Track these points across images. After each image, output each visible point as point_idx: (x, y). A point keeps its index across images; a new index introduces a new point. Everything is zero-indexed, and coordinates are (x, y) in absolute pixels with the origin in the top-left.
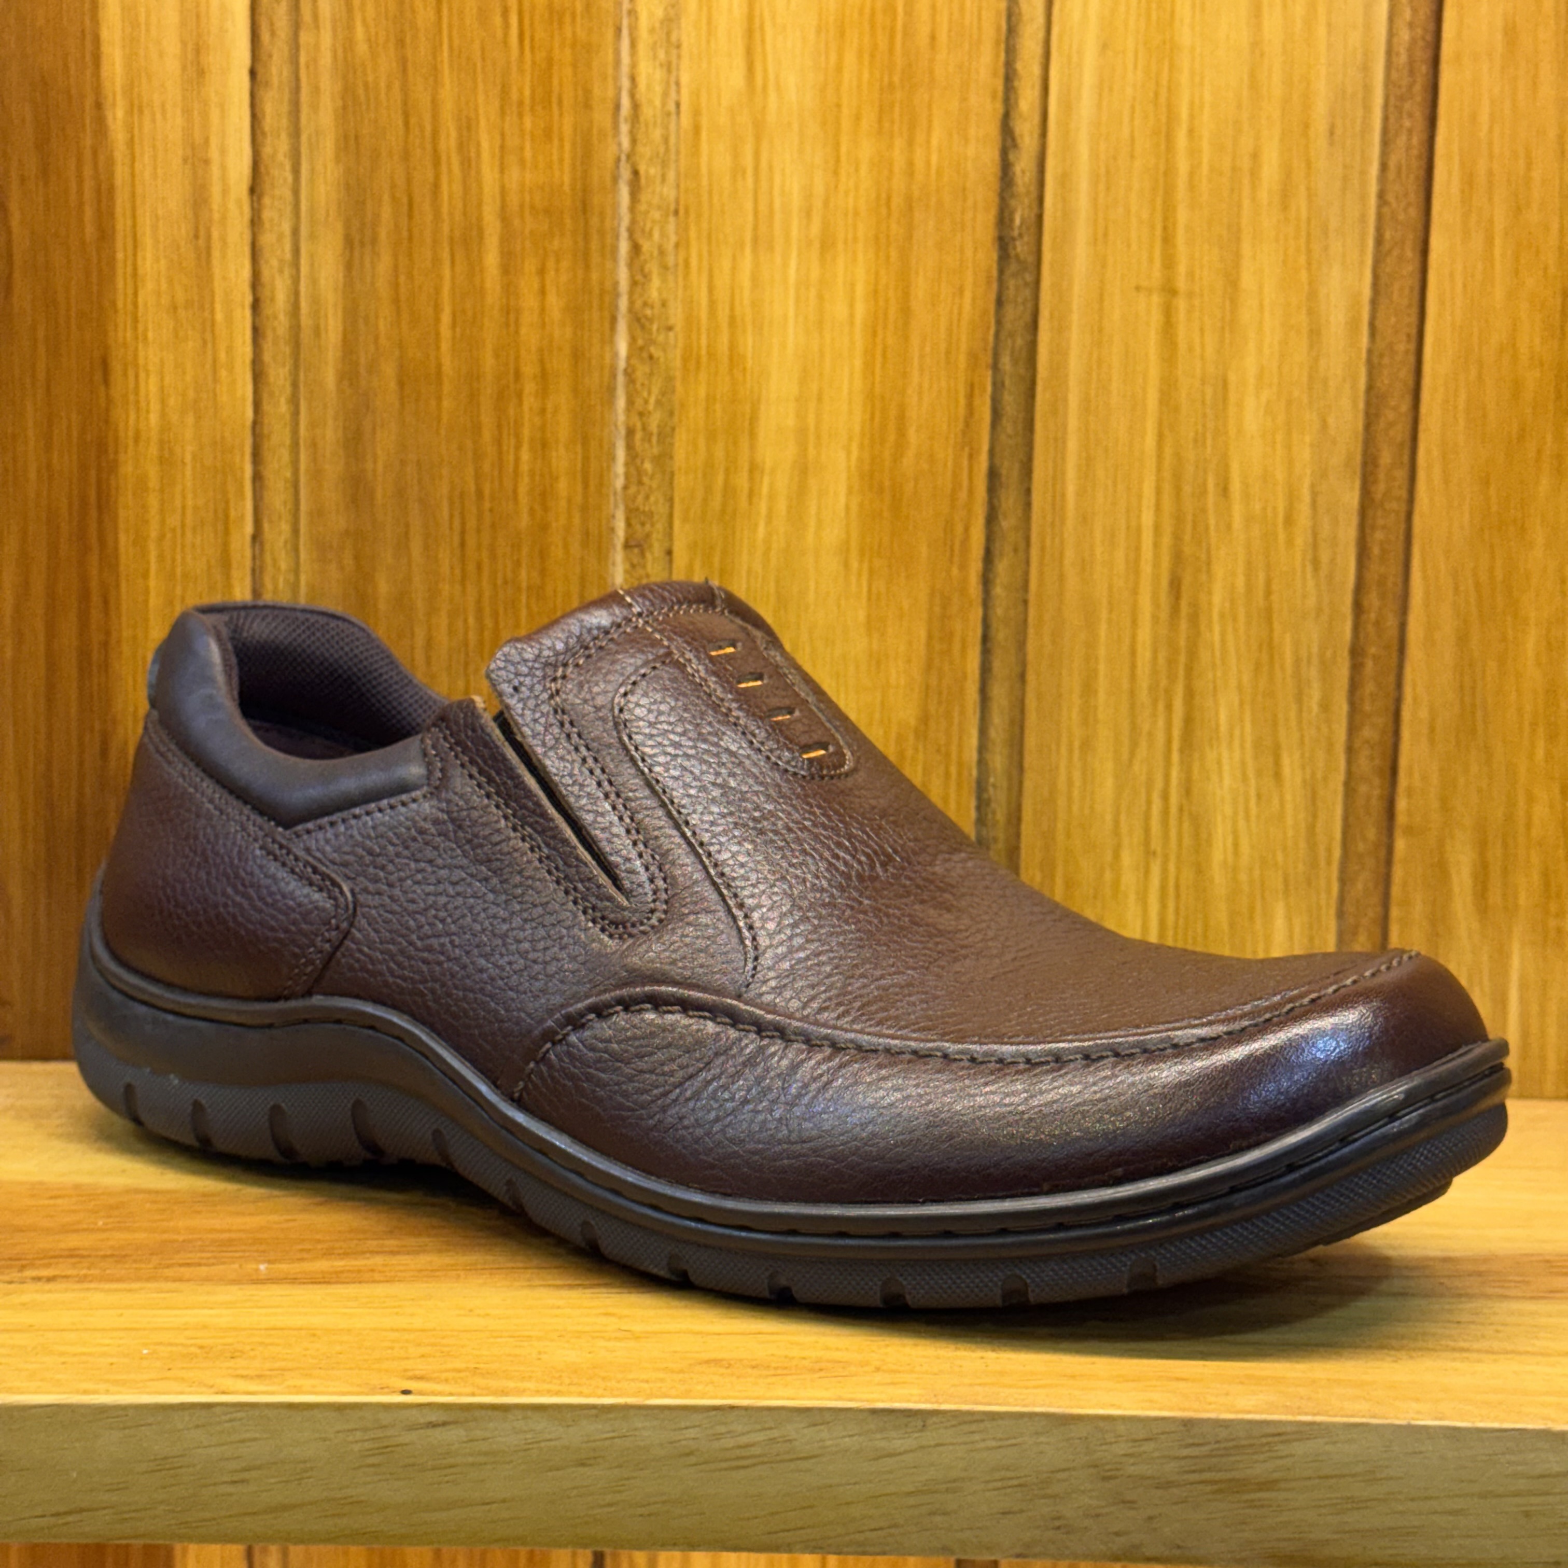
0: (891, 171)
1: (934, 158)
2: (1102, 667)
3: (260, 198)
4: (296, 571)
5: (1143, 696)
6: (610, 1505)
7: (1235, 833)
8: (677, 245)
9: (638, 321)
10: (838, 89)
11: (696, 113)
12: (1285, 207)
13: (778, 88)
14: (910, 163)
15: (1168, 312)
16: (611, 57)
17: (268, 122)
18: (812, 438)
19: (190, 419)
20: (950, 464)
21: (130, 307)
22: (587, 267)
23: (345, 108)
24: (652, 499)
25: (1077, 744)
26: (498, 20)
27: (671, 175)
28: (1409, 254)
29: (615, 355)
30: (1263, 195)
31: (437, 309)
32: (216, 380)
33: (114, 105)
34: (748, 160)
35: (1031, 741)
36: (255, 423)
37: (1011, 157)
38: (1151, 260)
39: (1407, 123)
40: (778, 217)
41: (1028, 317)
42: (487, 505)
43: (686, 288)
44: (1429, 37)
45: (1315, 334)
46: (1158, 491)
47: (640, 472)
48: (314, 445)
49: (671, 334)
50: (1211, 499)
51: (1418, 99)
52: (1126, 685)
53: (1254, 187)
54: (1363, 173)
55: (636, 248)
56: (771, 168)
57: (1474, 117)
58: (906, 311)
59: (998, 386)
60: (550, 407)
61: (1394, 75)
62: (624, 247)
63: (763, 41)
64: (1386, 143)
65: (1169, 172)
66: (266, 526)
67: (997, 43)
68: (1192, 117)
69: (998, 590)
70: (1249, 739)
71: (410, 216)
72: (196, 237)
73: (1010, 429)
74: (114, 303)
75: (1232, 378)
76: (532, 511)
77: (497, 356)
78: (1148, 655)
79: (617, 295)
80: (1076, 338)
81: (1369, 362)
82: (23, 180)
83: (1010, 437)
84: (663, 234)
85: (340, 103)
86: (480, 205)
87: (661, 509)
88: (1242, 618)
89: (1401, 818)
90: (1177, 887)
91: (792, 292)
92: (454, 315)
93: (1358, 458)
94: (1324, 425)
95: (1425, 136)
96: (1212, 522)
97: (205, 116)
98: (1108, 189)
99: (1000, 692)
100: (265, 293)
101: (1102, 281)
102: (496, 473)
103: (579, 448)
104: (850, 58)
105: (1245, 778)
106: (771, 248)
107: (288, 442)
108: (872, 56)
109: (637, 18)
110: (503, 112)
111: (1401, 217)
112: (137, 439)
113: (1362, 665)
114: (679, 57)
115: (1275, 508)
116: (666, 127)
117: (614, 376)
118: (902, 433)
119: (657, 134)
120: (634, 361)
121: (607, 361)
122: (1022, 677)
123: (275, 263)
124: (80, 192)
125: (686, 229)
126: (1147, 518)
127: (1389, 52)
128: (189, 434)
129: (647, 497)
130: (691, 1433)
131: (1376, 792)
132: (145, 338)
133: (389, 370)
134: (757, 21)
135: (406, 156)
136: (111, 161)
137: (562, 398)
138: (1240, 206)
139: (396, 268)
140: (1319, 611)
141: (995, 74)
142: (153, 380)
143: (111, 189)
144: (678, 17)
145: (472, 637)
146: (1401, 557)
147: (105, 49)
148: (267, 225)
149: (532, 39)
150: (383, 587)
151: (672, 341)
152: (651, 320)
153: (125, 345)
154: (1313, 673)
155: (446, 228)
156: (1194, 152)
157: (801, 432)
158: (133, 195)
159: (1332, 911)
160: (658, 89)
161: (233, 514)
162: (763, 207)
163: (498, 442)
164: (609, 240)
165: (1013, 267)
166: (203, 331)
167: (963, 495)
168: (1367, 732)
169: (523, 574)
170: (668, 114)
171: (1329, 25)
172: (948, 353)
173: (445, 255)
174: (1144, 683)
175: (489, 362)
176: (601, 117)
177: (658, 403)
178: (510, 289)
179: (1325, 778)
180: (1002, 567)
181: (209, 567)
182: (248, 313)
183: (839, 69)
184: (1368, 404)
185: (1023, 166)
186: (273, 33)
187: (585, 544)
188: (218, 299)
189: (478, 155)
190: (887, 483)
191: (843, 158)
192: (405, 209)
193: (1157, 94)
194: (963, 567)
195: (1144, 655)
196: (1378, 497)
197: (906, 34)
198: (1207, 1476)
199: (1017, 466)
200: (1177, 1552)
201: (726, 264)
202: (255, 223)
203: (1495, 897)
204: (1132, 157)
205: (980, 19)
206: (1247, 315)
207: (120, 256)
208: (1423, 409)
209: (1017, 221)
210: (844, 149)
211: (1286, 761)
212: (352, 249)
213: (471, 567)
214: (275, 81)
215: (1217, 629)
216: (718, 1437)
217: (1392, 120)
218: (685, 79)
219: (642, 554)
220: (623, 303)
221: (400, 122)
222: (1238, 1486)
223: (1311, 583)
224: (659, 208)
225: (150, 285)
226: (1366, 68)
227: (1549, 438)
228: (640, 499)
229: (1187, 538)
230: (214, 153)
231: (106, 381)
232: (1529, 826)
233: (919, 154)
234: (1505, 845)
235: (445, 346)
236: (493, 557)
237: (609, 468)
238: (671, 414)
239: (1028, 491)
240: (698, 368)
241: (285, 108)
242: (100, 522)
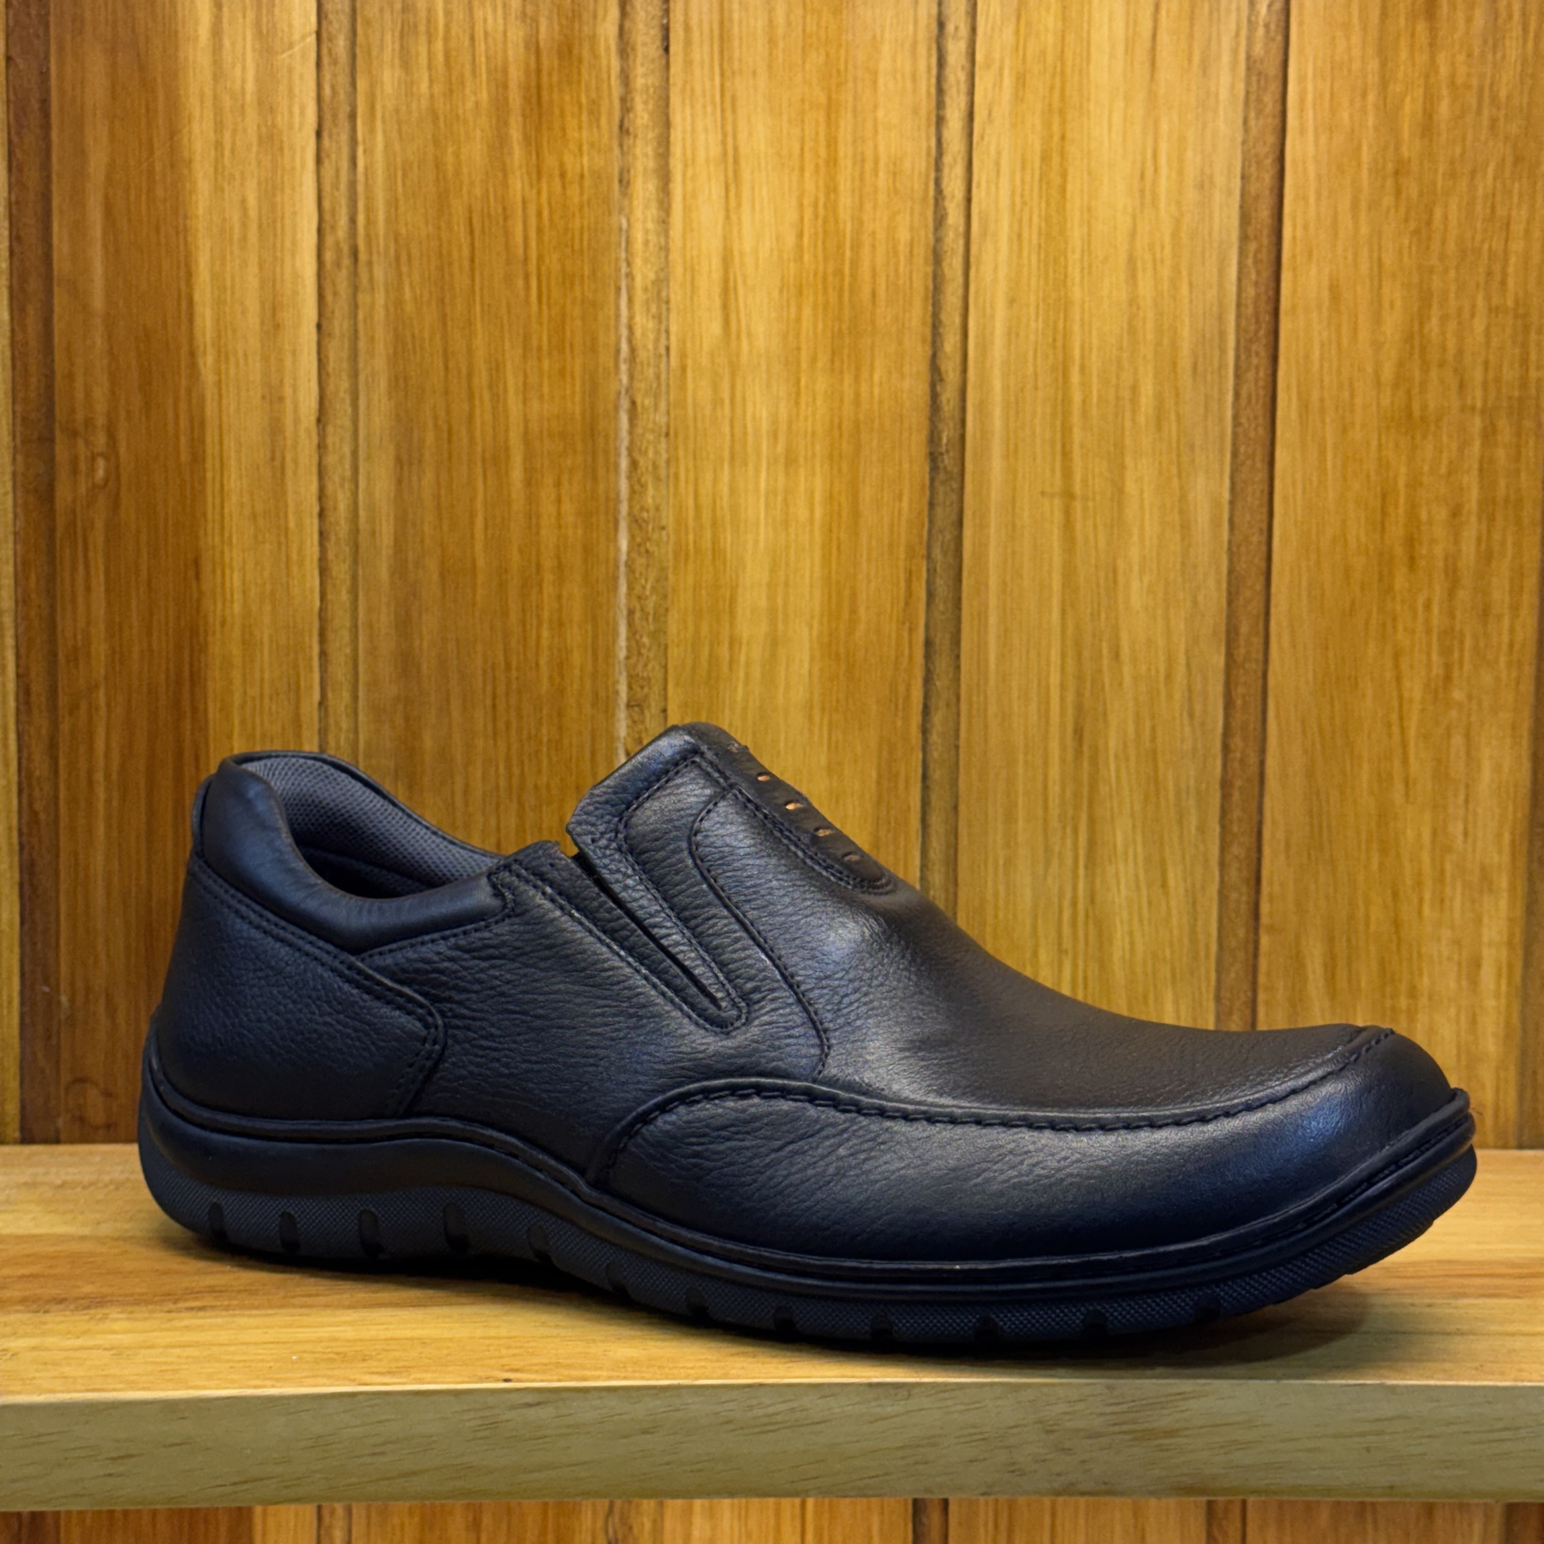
0: (841, 400)
1: (876, 391)
2: (1020, 800)
3: (324, 430)
4: (356, 732)
5: (1054, 823)
6: (668, 1464)
7: (1131, 934)
8: (668, 462)
9: (636, 522)
10: (798, 336)
11: (683, 356)
12: (1159, 428)
13: (749, 335)
14: (857, 395)
15: (1068, 512)
16: (612, 312)
17: (331, 366)
18: (780, 616)
19: (268, 607)
20: (894, 635)
21: (217, 517)
22: (595, 479)
23: (395, 354)
24: (650, 667)
25: (1001, 862)
26: (520, 283)
27: (663, 405)
28: (1259, 465)
29: (618, 550)
30: (1142, 419)
31: (472, 515)
32: (288, 575)
33: (205, 353)
34: (726, 395)
35: (964, 861)
36: (321, 610)
37: (938, 388)
38: (1053, 471)
39: (1255, 361)
40: (750, 439)
41: (954, 517)
42: (514, 674)
43: (675, 495)
44: (1271, 293)
45: (1186, 527)
46: (1063, 656)
47: (639, 645)
48: (371, 626)
49: (664, 533)
50: (1105, 661)
51: (1264, 341)
52: (1040, 812)
53: (1134, 412)
54: (1221, 401)
55: (634, 464)
56: (744, 399)
57: (1307, 357)
58: (856, 514)
59: (931, 572)
60: (565, 594)
61: (1244, 323)
62: (624, 463)
63: (736, 300)
64: (1238, 376)
65: (1066, 400)
66: (330, 695)
67: (926, 299)
68: (1083, 357)
69: (934, 738)
70: (1140, 858)
71: (450, 442)
72: (273, 459)
73: (941, 607)
74: (204, 514)
75: (1120, 563)
76: (551, 678)
77: (521, 551)
78: (1057, 789)
79: (618, 500)
80: (994, 533)
81: (1230, 549)
82: (129, 413)
83: (943, 613)
84: (657, 453)
85: (391, 351)
86: (507, 430)
87: (658, 674)
88: (1133, 758)
89: (1265, 920)
90: (1085, 978)
91: (762, 500)
92: (486, 519)
93: (1223, 628)
94: (1195, 603)
95: (1269, 372)
96: (1107, 680)
97: (281, 361)
98: (1017, 413)
99: (937, 821)
100: (330, 504)
101: (1014, 489)
102: (521, 650)
103: (589, 627)
104: (807, 312)
105: (1138, 888)
106: (746, 464)
107: (348, 624)
108: (826, 308)
109: (633, 279)
110: (524, 357)
111: (1252, 434)
112: (223, 623)
113: (1230, 795)
114: (668, 310)
115: (1157, 671)
116: (658, 367)
117: (617, 567)
118: (854, 611)
119: (651, 372)
120: (634, 555)
121: (612, 554)
122: (956, 808)
123: (337, 479)
124: (177, 423)
125: (676, 448)
126: (1055, 679)
127: (1239, 305)
128: (267, 620)
129: (646, 665)
130: (730, 1406)
131: (1244, 898)
132: (230, 544)
133: (432, 564)
134: (731, 284)
135: (446, 392)
136: (202, 399)
137: (575, 589)
138: (1123, 428)
139: (438, 483)
140: (1195, 750)
141: (924, 323)
142: (237, 577)
143: (202, 423)
144: (667, 280)
145: (502, 783)
146: (1259, 708)
147: (198, 309)
148: (330, 447)
149: (549, 298)
150: (428, 742)
151: (665, 538)
152: (647, 522)
153: (213, 548)
154: (1192, 802)
155: (479, 449)
156: (1085, 385)
157: (772, 612)
158: (220, 427)
159: (1211, 996)
160: (651, 336)
161: (302, 683)
162: (738, 429)
163: (523, 622)
164: (612, 460)
165: (942, 476)
166: (279, 535)
167: (905, 661)
168: (1236, 850)
169: (544, 730)
170: (660, 356)
171: (1191, 285)
172: (891, 545)
173: (479, 470)
174: (1054, 812)
175: (515, 557)
176: (605, 359)
177: (654, 588)
178: (531, 500)
179: (1203, 888)
180: (937, 719)
181: (283, 728)
182: (316, 521)
183: (798, 320)
184: (1229, 583)
185: (949, 395)
186: (335, 294)
187: (594, 705)
188: (291, 509)
189: (505, 390)
190: (842, 650)
191: (803, 390)
192: (445, 436)
193: (1054, 340)
194: (906, 719)
195: (1055, 789)
196: (1240, 659)
197: (852, 292)
198: (1125, 1428)
199: (948, 636)
200: (1104, 1487)
201: (709, 476)
202: (322, 447)
203: (1342, 982)
204: (1036, 388)
205: (911, 279)
206: (1131, 512)
207: (209, 475)
208: (1274, 589)
209: (944, 440)
210: (803, 383)
211: (1171, 875)
212: (402, 468)
213: (501, 725)
214: (337, 331)
215: (1112, 767)
216: (751, 1408)
217: (1243, 357)
218: (673, 329)
219: (642, 712)
220: (624, 508)
221: (441, 365)
222: (1149, 1435)
223: (1187, 729)
224: (653, 431)
225: (234, 499)
226: (1221, 318)
227: (1375, 609)
228: (640, 668)
229: (1087, 694)
230: (288, 391)
231: (197, 576)
232: (1367, 924)
233: (864, 388)
234: (1349, 940)
235: (479, 546)
236: (520, 717)
237: (614, 642)
238: (665, 597)
239: (958, 657)
240: (687, 560)
241: (345, 354)
242: (192, 694)
